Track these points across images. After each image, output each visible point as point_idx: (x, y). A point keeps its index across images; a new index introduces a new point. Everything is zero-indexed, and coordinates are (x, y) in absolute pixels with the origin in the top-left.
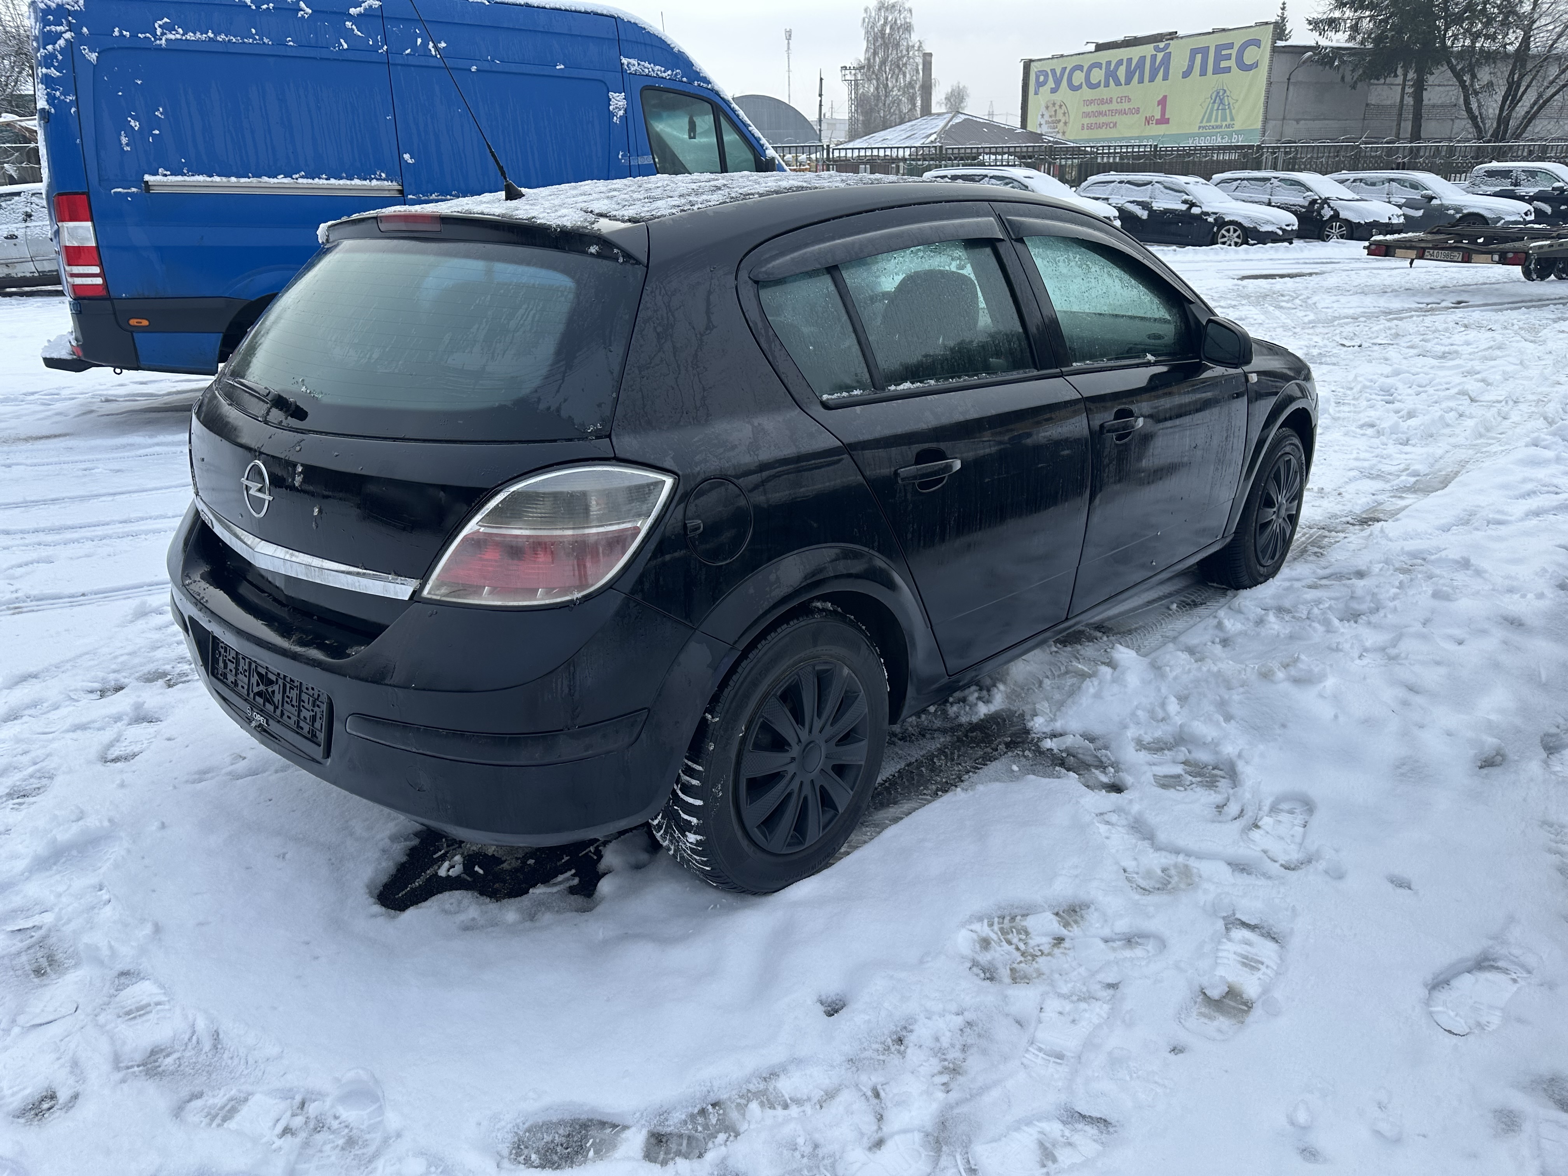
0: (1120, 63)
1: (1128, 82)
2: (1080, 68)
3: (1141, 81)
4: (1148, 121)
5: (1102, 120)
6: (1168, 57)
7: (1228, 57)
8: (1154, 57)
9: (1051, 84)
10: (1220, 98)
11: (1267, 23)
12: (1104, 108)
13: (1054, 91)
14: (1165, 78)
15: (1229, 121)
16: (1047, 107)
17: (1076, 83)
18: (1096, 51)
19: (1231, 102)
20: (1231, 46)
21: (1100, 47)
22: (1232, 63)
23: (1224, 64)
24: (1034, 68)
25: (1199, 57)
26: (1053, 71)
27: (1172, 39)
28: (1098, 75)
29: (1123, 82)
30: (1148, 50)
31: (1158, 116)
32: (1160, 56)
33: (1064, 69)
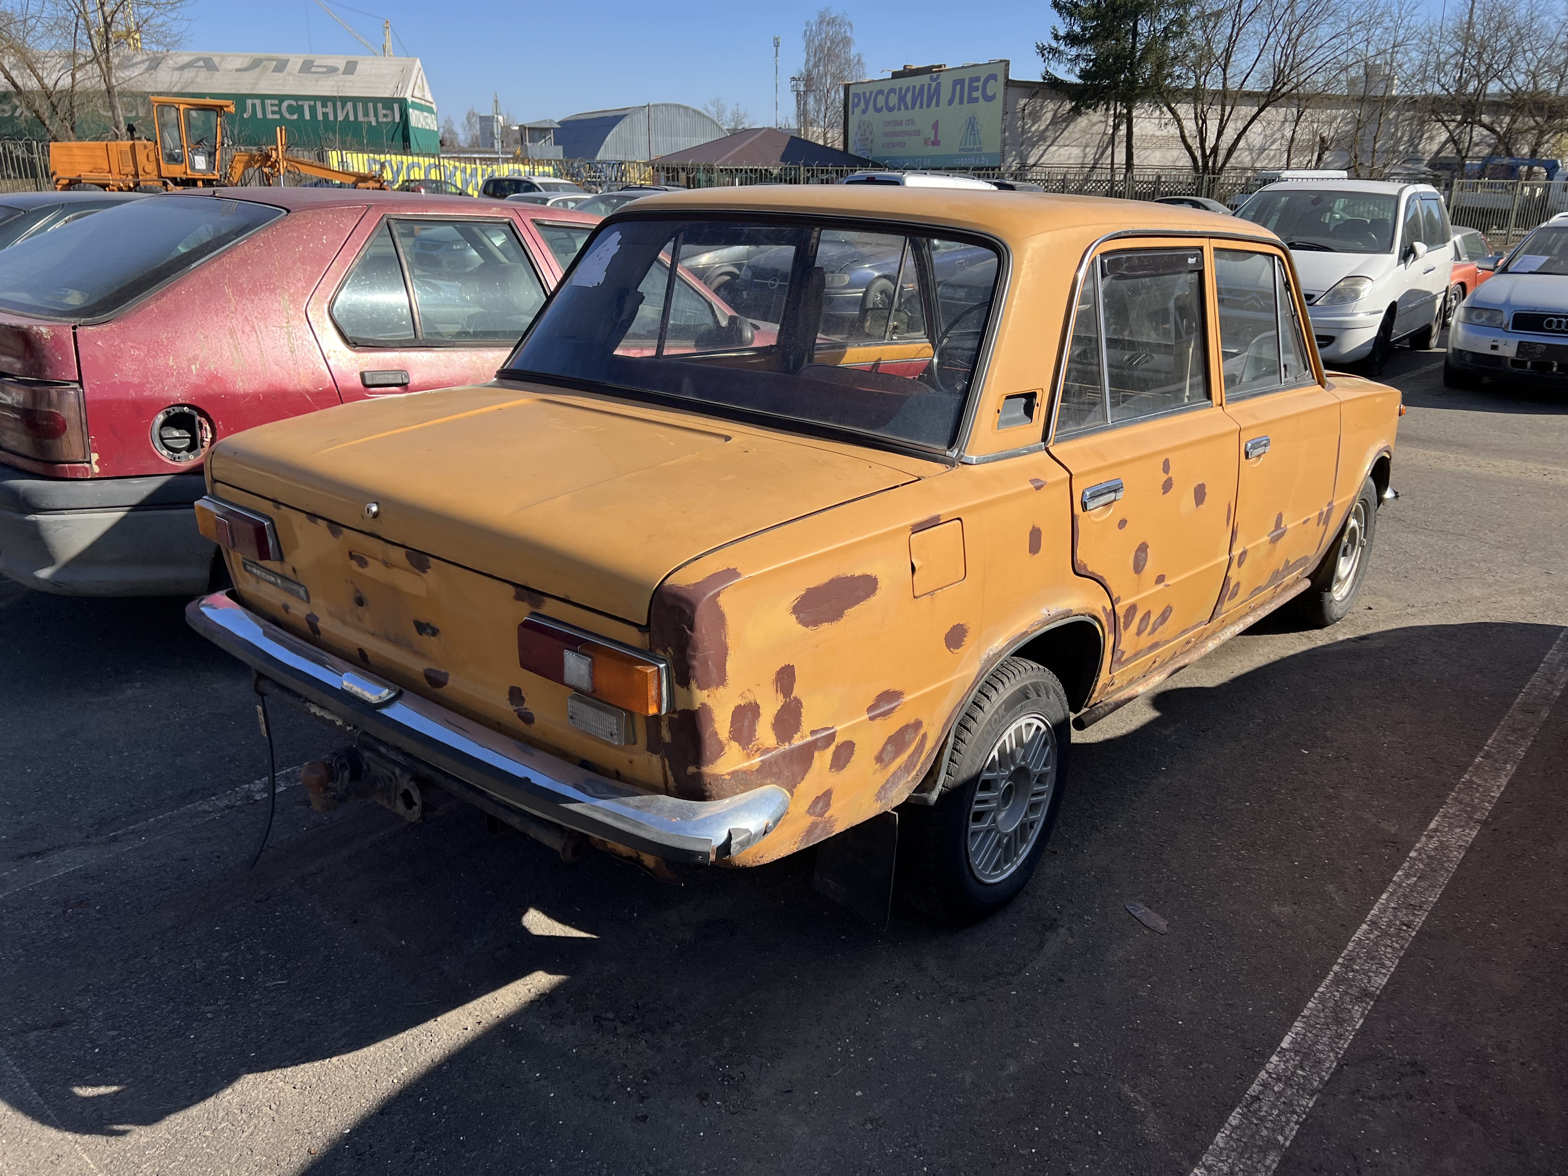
0: (908, 89)
1: (913, 108)
2: (881, 92)
3: (921, 107)
4: (926, 141)
5: (897, 139)
6: (938, 86)
7: (976, 89)
8: (930, 85)
9: (862, 105)
10: (972, 123)
11: (1001, 61)
12: (898, 129)
13: (864, 111)
14: (937, 105)
15: (978, 146)
16: (859, 126)
17: (879, 106)
18: (892, 78)
19: (979, 128)
20: (978, 79)
21: (896, 75)
22: (979, 94)
23: (975, 94)
24: (852, 90)
25: (958, 87)
26: (864, 94)
27: (940, 71)
28: (893, 100)
29: (910, 106)
30: (925, 79)
31: (933, 139)
32: (934, 84)
33: (871, 92)
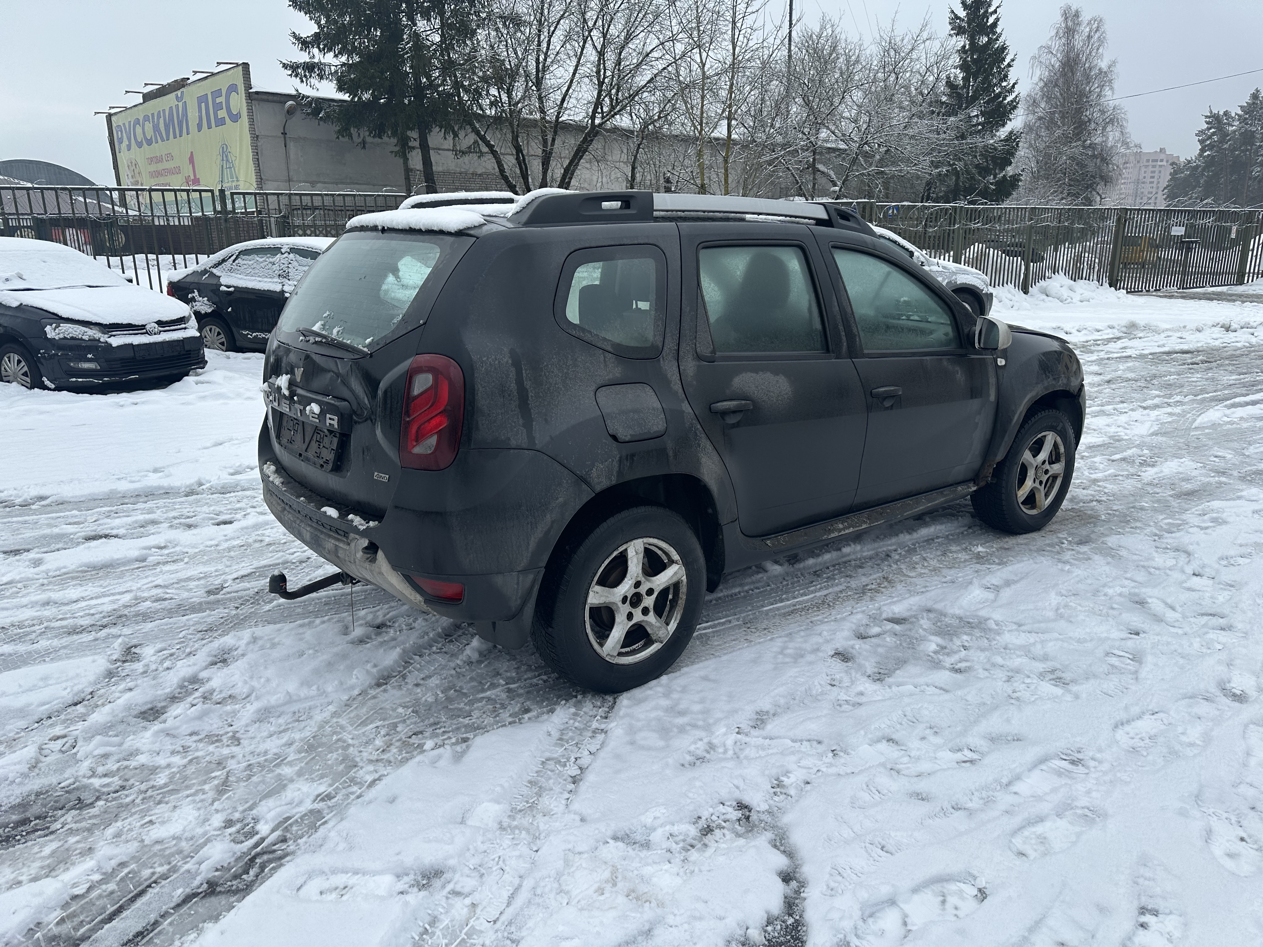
0: (159, 115)
1: (167, 136)
2: (137, 122)
3: (174, 136)
4: (187, 181)
5: (162, 180)
6: (185, 107)
7: (221, 106)
8: (177, 108)
9: (126, 140)
10: (225, 153)
11: (238, 65)
12: (160, 166)
13: (129, 148)
14: (188, 132)
16: (127, 164)
17: (139, 138)
18: (143, 102)
19: (234, 159)
20: (220, 91)
21: (146, 98)
22: (222, 114)
23: (220, 114)
24: (113, 122)
25: (203, 107)
26: (124, 124)
27: (183, 86)
28: (149, 130)
29: (164, 136)
30: (170, 99)
31: (192, 177)
32: (180, 106)
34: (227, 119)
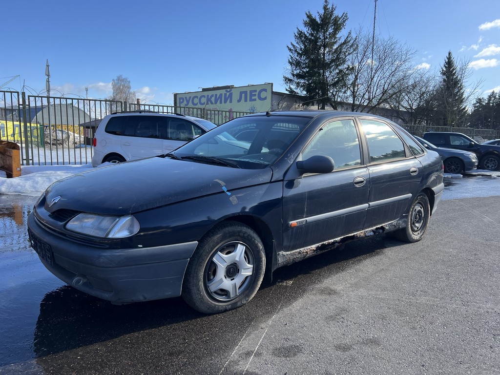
0: (212, 96)
1: (216, 103)
2: (197, 97)
3: (221, 103)
6: (231, 95)
7: (255, 95)
8: (225, 94)
9: (185, 102)
10: (253, 110)
11: (270, 83)
17: (195, 102)
18: (202, 91)
20: (255, 91)
22: (256, 97)
23: (253, 98)
24: (178, 96)
25: (243, 95)
26: (186, 98)
27: (232, 88)
28: (204, 100)
30: (223, 91)
32: (228, 94)
33: (190, 97)
34: (257, 99)
